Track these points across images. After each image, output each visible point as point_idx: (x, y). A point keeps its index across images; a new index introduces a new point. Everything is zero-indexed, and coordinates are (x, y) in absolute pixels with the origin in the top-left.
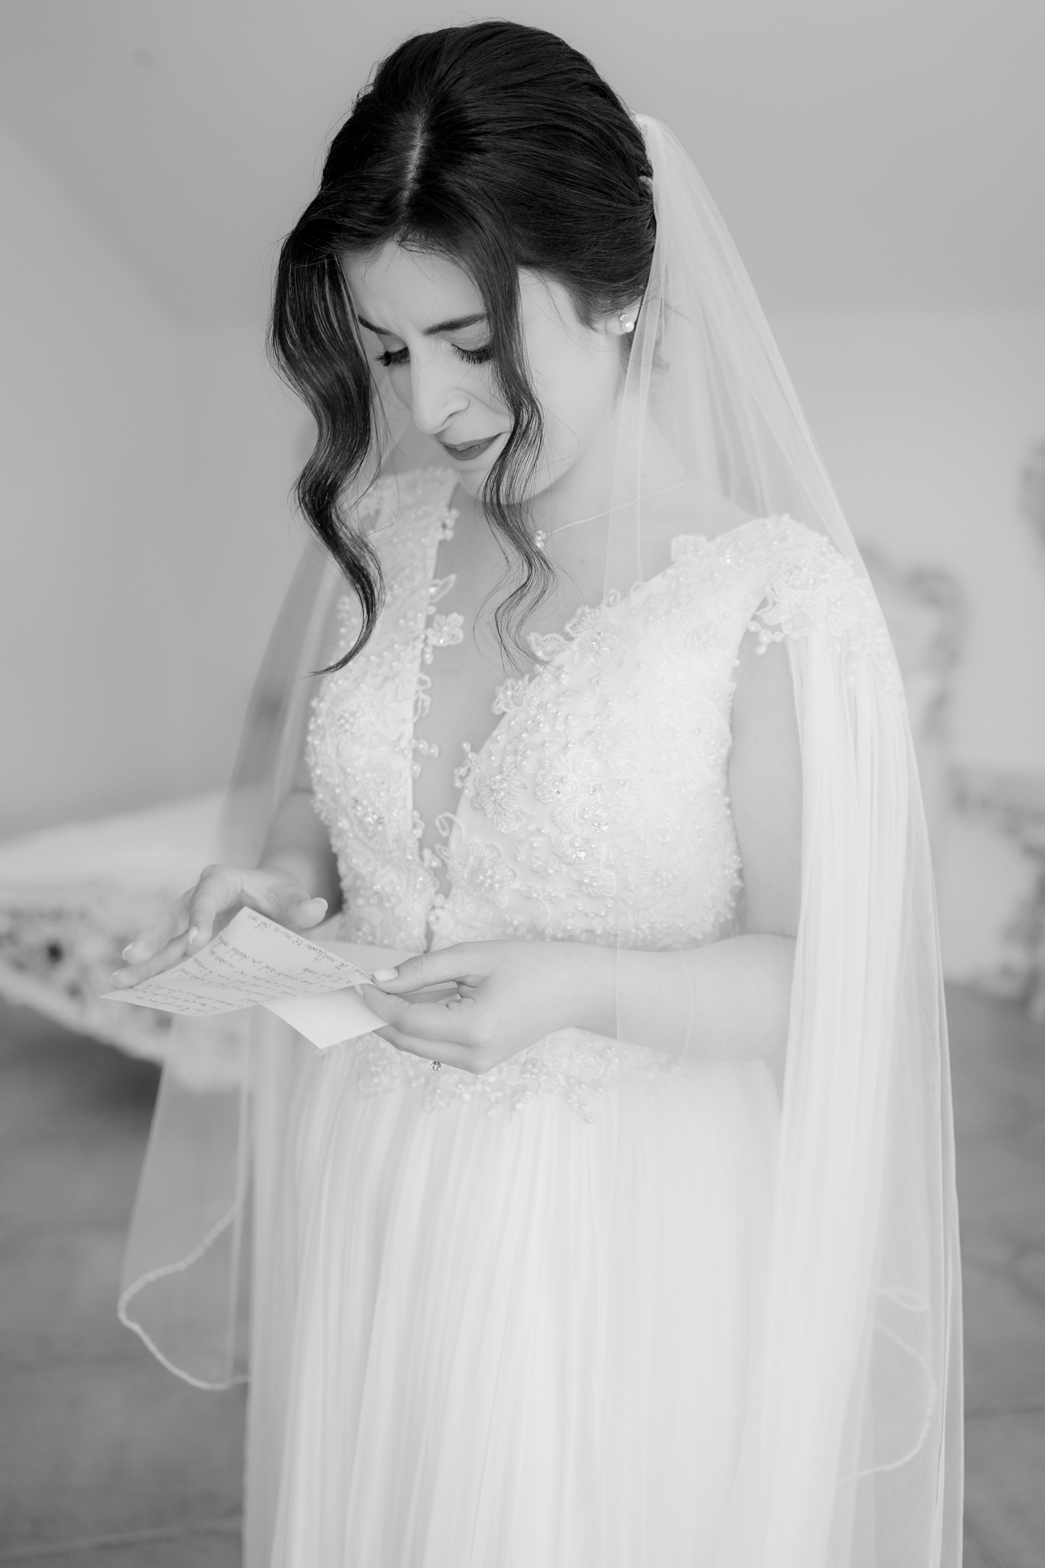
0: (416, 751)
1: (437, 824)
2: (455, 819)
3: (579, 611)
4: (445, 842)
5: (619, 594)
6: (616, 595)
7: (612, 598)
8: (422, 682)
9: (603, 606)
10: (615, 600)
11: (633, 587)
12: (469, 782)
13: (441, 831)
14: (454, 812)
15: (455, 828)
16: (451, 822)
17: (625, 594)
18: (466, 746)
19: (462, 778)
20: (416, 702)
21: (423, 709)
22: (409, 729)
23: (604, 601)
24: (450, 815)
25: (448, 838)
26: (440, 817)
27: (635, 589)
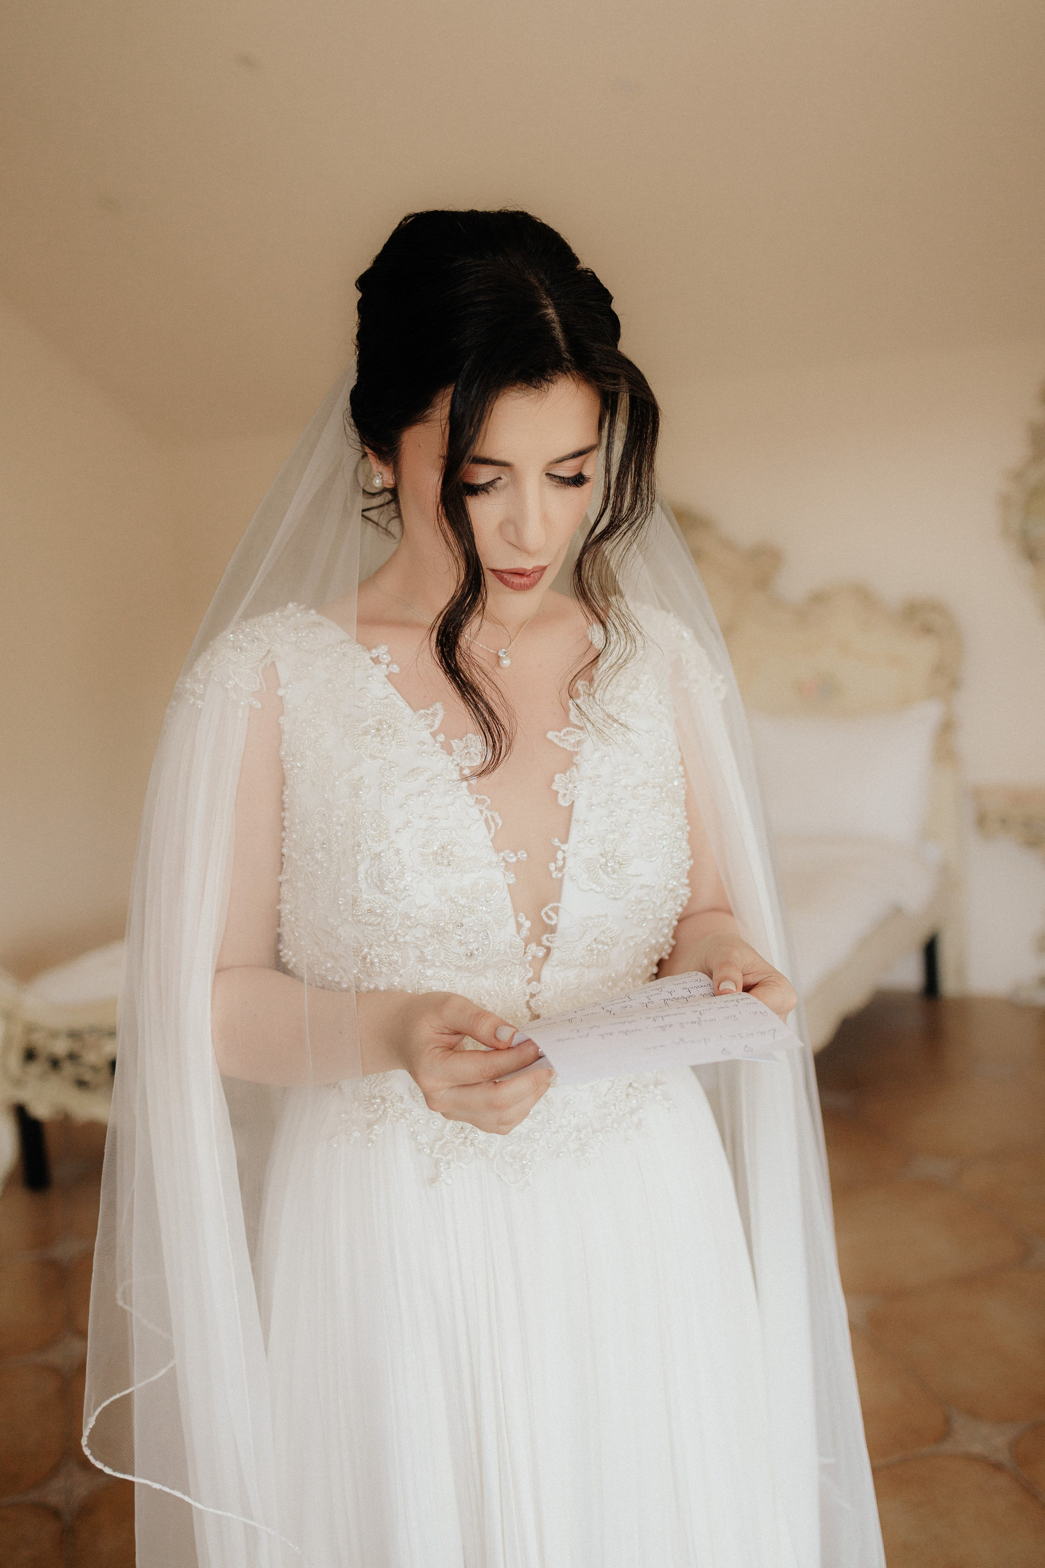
0: (504, 861)
1: (543, 916)
2: (559, 906)
4: (552, 930)
8: (480, 802)
12: (567, 870)
13: (549, 921)
14: (558, 900)
15: (562, 912)
16: (556, 910)
19: (560, 869)
20: (486, 821)
21: (496, 824)
24: (554, 905)
25: (554, 925)
26: (545, 909)
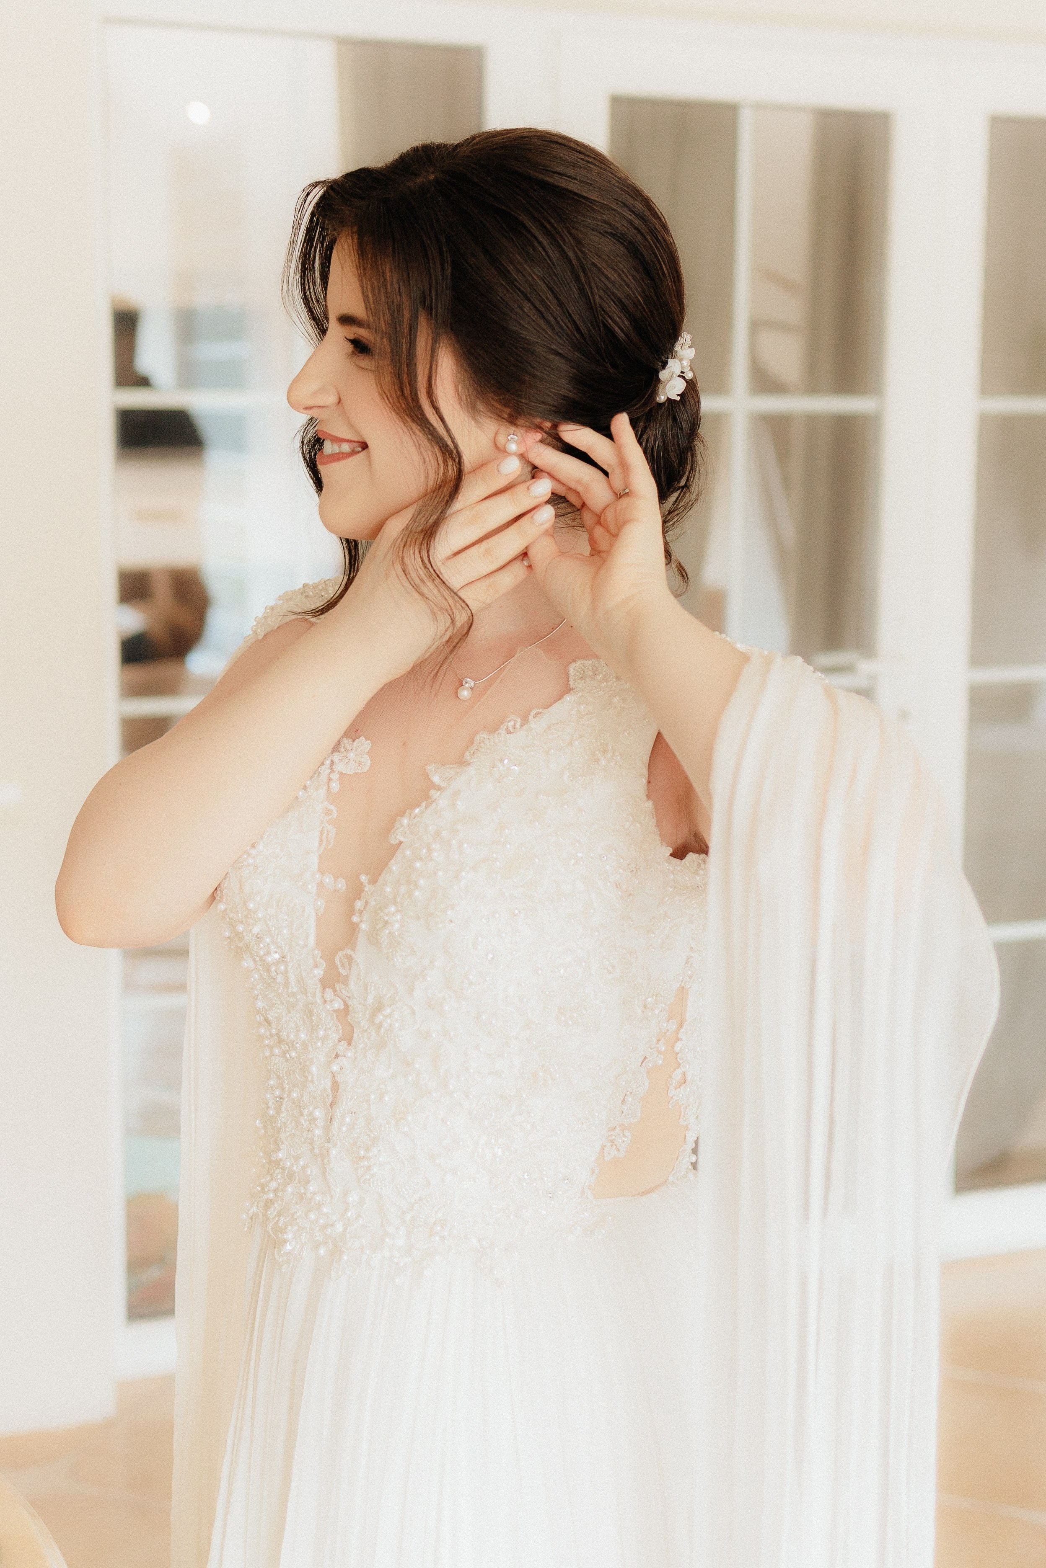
0: (321, 884)
1: (337, 962)
2: (353, 955)
3: (478, 738)
4: (345, 981)
5: (519, 720)
6: (516, 722)
7: (512, 723)
8: (328, 812)
9: (502, 731)
10: (514, 727)
11: (532, 714)
12: (365, 916)
13: (340, 969)
14: (353, 949)
15: (354, 965)
16: (350, 958)
17: (525, 720)
18: (364, 878)
19: (360, 912)
21: (328, 841)
22: (314, 860)
23: (504, 727)
24: (349, 952)
25: (347, 976)
26: (340, 954)
27: (535, 717)
